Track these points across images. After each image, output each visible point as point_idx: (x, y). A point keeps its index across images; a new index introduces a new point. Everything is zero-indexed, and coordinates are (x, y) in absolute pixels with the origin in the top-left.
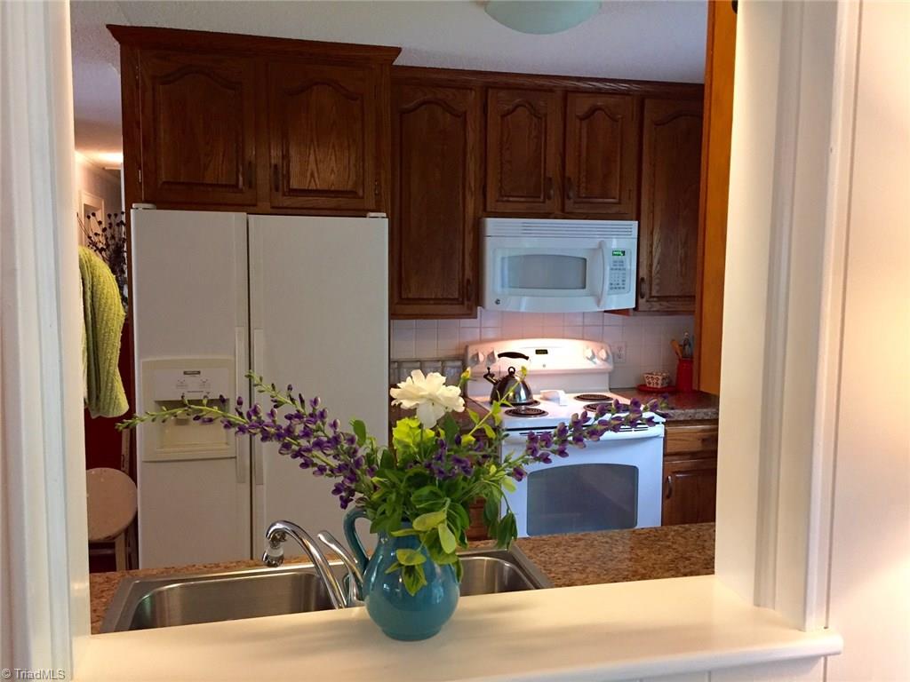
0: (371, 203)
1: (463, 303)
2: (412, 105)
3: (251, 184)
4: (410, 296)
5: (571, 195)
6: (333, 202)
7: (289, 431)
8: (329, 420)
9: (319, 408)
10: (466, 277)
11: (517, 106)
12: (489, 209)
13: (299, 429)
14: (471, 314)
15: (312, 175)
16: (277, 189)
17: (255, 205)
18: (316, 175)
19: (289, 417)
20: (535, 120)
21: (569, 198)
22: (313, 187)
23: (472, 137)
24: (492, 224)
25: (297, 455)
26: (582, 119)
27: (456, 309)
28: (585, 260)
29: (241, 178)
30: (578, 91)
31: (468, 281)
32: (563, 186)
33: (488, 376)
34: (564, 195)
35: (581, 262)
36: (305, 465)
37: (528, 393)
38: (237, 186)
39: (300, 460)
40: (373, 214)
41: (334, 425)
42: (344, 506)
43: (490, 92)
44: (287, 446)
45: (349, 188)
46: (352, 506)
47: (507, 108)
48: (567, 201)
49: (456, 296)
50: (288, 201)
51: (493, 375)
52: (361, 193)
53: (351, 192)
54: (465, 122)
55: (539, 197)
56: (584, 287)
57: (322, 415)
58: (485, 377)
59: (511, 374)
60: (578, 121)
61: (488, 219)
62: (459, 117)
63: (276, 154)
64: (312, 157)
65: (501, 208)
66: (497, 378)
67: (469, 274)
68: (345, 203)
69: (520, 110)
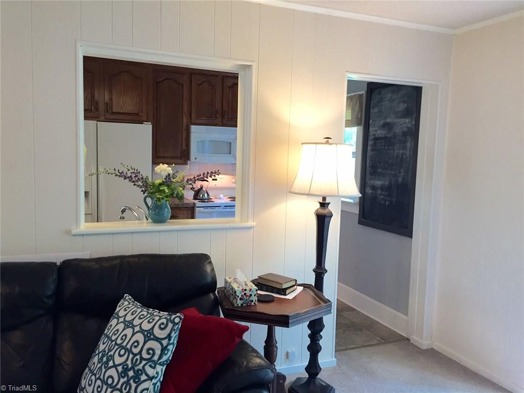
0: (145, 119)
1: (181, 159)
2: (162, 79)
3: (97, 110)
4: (160, 155)
5: (225, 117)
6: (129, 117)
7: (131, 176)
8: (141, 174)
9: (138, 171)
10: (183, 149)
11: (203, 82)
12: (192, 121)
13: (133, 176)
14: (185, 163)
15: (121, 107)
16: (107, 112)
17: (98, 118)
18: (123, 107)
19: (131, 173)
20: (211, 87)
21: (224, 118)
22: (122, 112)
23: (186, 94)
24: (194, 128)
25: (132, 182)
26: (229, 88)
27: (179, 161)
28: (230, 143)
29: (93, 107)
30: (228, 77)
31: (184, 150)
32: (222, 113)
33: (192, 189)
34: (223, 117)
35: (229, 144)
36: (135, 185)
37: (208, 195)
38: (91, 110)
39: (133, 184)
40: (146, 123)
41: (142, 175)
42: (144, 194)
43: (193, 75)
44: (130, 180)
45: (136, 112)
46: (146, 194)
47: (199, 82)
48: (224, 120)
49: (179, 155)
50: (112, 117)
51: (194, 188)
52: (141, 115)
53: (137, 114)
54: (183, 87)
55: (212, 118)
56: (230, 153)
57: (139, 172)
58: (191, 189)
59: (202, 188)
60: (228, 89)
61: (192, 126)
62: (180, 85)
63: (107, 97)
64: (122, 100)
65: (197, 121)
66: (196, 189)
67: (184, 147)
68: (134, 118)
69: (205, 83)
